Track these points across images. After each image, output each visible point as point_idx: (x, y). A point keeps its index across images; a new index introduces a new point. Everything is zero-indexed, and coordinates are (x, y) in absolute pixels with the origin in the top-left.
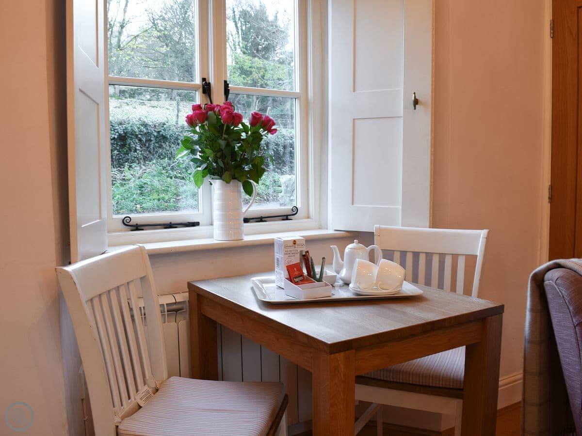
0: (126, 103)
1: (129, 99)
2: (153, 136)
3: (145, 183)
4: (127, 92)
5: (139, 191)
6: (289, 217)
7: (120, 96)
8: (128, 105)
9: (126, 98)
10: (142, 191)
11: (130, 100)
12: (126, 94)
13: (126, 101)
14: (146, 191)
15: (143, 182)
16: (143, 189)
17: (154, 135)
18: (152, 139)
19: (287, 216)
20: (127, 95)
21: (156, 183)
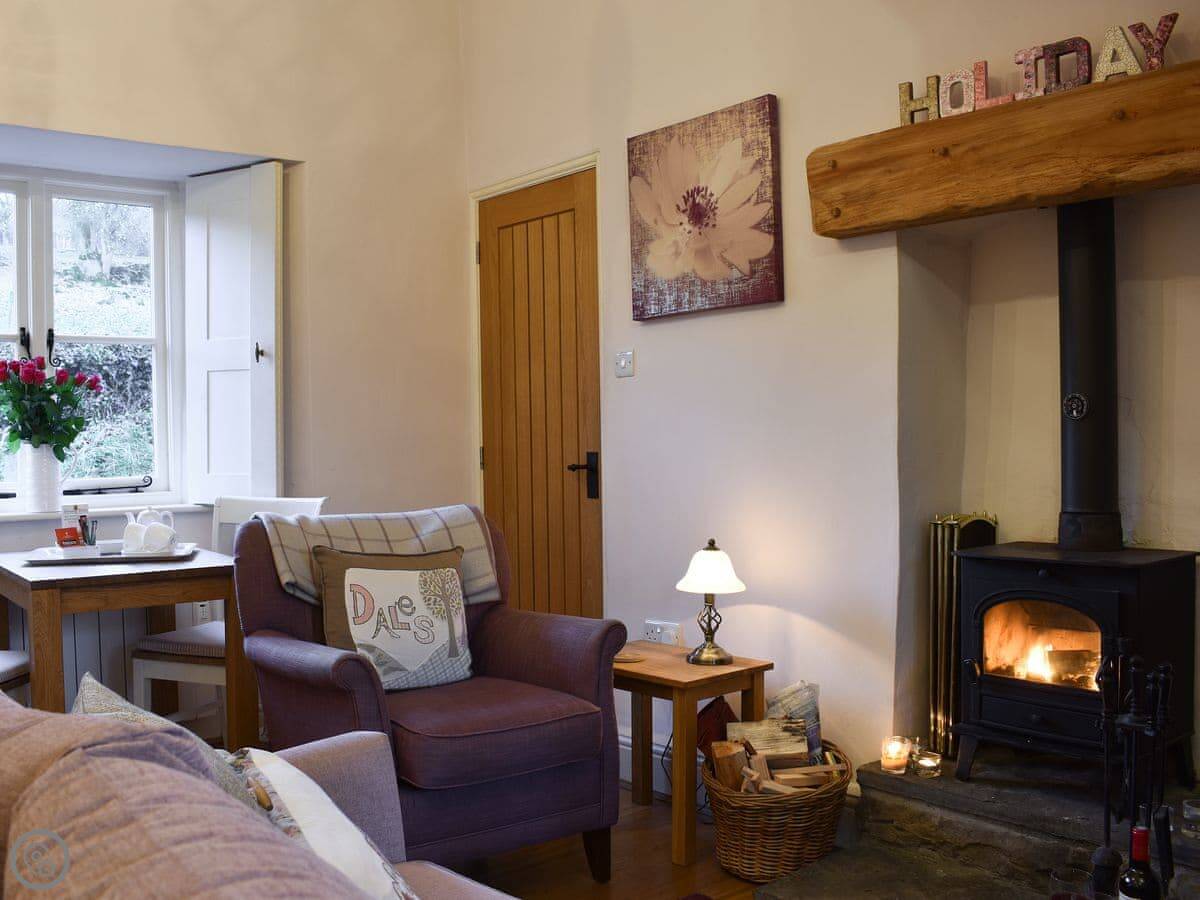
0: (124, 293)
1: (129, 286)
2: (131, 368)
3: (107, 454)
4: (126, 271)
5: (94, 469)
6: (140, 489)
7: (111, 279)
8: (127, 297)
9: (124, 283)
10: (102, 468)
11: (133, 287)
12: (125, 275)
13: (123, 289)
14: (109, 468)
15: (102, 453)
16: (103, 465)
17: (132, 365)
18: (128, 373)
19: (137, 487)
20: (127, 278)
21: (127, 453)
